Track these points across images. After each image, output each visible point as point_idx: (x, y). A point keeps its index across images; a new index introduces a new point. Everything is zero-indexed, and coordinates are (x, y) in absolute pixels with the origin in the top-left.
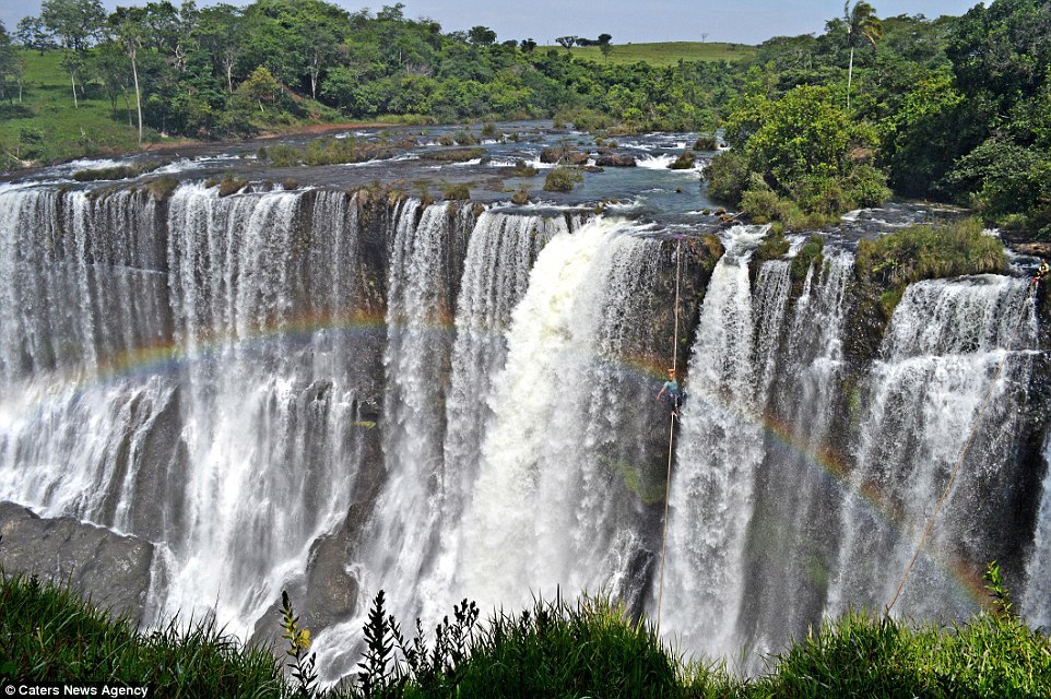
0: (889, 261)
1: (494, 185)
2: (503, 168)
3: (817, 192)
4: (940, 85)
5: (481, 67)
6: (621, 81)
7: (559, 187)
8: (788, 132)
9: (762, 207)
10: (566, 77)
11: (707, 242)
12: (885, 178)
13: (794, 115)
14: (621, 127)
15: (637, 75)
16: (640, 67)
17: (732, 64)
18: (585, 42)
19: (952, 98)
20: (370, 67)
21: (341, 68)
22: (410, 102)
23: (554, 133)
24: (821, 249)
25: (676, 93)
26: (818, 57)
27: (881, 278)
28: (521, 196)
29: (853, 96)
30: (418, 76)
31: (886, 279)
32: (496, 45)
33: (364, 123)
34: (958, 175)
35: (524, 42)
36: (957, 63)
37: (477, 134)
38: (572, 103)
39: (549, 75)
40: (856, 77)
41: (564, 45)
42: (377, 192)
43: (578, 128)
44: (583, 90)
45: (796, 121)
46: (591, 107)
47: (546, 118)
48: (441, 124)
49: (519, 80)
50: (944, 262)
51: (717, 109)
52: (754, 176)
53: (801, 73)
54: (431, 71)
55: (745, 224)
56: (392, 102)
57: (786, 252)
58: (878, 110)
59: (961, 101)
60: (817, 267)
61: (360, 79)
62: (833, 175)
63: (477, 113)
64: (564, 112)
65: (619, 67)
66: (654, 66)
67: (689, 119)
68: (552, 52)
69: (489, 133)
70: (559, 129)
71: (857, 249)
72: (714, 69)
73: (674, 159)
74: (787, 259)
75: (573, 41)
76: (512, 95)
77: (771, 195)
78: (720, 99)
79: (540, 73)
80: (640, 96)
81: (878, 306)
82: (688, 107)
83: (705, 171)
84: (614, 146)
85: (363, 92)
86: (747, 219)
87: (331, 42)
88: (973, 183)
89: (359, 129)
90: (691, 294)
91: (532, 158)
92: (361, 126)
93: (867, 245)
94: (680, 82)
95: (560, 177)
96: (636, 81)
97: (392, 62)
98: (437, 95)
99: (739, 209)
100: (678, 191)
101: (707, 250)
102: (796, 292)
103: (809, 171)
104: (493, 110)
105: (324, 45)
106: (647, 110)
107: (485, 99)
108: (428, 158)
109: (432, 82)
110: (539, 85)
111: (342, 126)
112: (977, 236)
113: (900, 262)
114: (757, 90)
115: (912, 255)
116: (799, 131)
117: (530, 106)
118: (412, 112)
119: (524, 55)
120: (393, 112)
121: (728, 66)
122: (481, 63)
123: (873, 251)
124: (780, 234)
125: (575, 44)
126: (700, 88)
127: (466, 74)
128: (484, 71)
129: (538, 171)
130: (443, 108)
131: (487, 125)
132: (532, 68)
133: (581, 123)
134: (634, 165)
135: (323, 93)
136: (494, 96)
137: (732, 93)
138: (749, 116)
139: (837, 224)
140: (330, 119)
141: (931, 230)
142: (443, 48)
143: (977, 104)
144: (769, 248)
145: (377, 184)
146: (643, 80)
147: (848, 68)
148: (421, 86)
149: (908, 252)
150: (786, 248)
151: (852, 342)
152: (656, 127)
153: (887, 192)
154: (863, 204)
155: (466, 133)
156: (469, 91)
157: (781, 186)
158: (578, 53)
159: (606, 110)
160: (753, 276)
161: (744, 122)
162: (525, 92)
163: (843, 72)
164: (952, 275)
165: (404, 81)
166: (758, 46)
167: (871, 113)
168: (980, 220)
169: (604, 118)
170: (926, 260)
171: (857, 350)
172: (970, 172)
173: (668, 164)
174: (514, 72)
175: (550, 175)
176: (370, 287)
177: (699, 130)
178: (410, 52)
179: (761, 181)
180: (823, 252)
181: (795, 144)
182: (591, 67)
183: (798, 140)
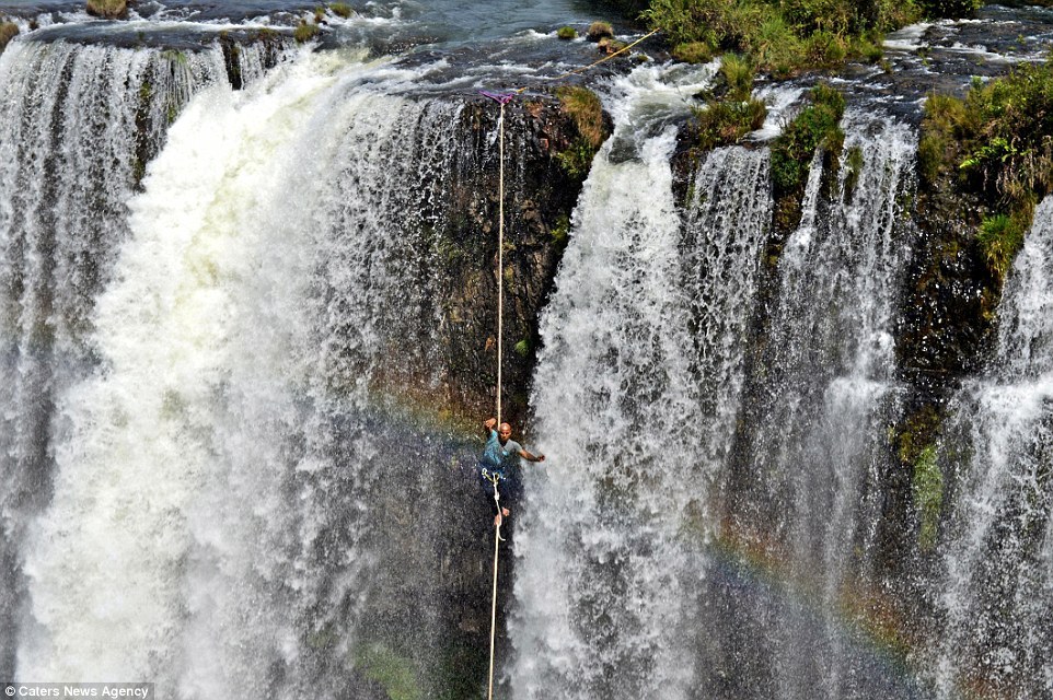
0: (997, 141)
9: (698, 19)
11: (570, 106)
24: (839, 117)
27: (980, 186)
31: (991, 184)
55: (659, 62)
57: (757, 126)
60: (829, 163)
71: (923, 117)
81: (974, 249)
86: (661, 48)
90: (534, 232)
93: (944, 108)
99: (643, 26)
101: (569, 127)
102: (785, 221)
113: (1021, 147)
123: (959, 120)
124: (743, 86)
139: (875, 59)
144: (720, 115)
149: (1041, 121)
150: (757, 116)
151: (916, 336)
154: (935, 8)
171: (930, 356)
180: (843, 125)
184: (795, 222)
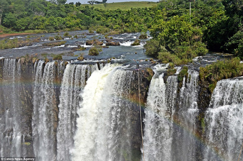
0: (211, 73)
1: (71, 54)
2: (73, 48)
3: (183, 51)
4: (221, 14)
5: (62, 12)
6: (112, 16)
7: (94, 54)
8: (172, 31)
9: (165, 57)
10: (92, 15)
11: (148, 70)
12: (206, 46)
13: (174, 26)
14: (113, 32)
15: (117, 13)
16: (118, 11)
17: (149, 9)
18: (98, 3)
19: (225, 18)
20: (21, 13)
21: (10, 14)
22: (37, 25)
23: (90, 35)
24: (187, 71)
25: (131, 19)
26: (179, 5)
27: (208, 80)
28: (81, 58)
29: (191, 18)
30: (39, 16)
31: (210, 80)
32: (67, 4)
33: (20, 33)
34: (230, 43)
35: (77, 3)
36: (226, 6)
37: (63, 36)
38: (95, 24)
39: (86, 14)
40: (192, 11)
41: (91, 4)
42: (28, 58)
43: (98, 33)
44: (98, 19)
45: (174, 28)
46: (102, 25)
47: (86, 29)
48: (49, 33)
49: (76, 16)
50: (228, 73)
51: (146, 24)
52: (162, 47)
53: (174, 11)
54: (44, 14)
55: (160, 64)
56: (30, 25)
57: (175, 73)
58: (200, 22)
59: (228, 19)
60: (186, 77)
61: (18, 17)
62: (188, 45)
63: (62, 29)
64: (92, 28)
65: (110, 11)
66: (123, 10)
67: (136, 28)
68: (87, 7)
69: (66, 35)
70: (91, 33)
72: (143, 11)
73: (133, 42)
74: (175, 75)
75: (94, 2)
76: (73, 22)
77: (168, 53)
78: (146, 21)
79: (83, 14)
80: (119, 20)
81: (208, 89)
82: (136, 24)
83: (144, 46)
84: (111, 38)
85: (19, 22)
86: (160, 62)
87: (6, 4)
88: (235, 46)
89: (18, 35)
90: (143, 89)
91: (83, 44)
92: (19, 34)
93: (202, 69)
94: (132, 15)
95: (94, 50)
96: (117, 15)
97: (29, 11)
98: (46, 23)
99: (157, 59)
100: (136, 53)
101: (148, 73)
103: (180, 45)
104: (67, 27)
105: (4, 5)
106: (122, 26)
107: (64, 23)
108: (46, 45)
109: (44, 18)
110: (83, 18)
111: (12, 35)
112: (239, 64)
113: (214, 74)
114: (160, 18)
115: (218, 71)
116: (176, 31)
117: (80, 25)
118: (38, 29)
119: (77, 8)
120: (31, 29)
121: (148, 9)
122: (62, 11)
123: (205, 71)
124: (173, 67)
125: (94, 3)
126: (139, 17)
127: (57, 15)
128: (64, 14)
129: (85, 48)
130: (49, 27)
131: (66, 32)
132: (80, 12)
133: (99, 31)
134: (119, 45)
135: (4, 23)
136: (67, 22)
137: (150, 18)
138: (158, 27)
139: (191, 62)
140: (7, 32)
141: (223, 62)
142: (48, 6)
143: (234, 19)
144: (169, 71)
145: (27, 55)
146: (120, 16)
147: (189, 9)
148: (41, 20)
149: (217, 70)
150: (175, 71)
151: (200, 102)
152: (125, 31)
153: (207, 50)
154: (199, 55)
155: (59, 36)
156: (58, 21)
157: (171, 50)
158: (96, 6)
159: (107, 26)
160: (165, 82)
161: (157, 29)
162: (78, 21)
163: (187, 10)
164: (232, 77)
165: (34, 18)
166: (158, 2)
167: (199, 24)
168: (239, 58)
169: (107, 29)
170: (222, 73)
171: (202, 105)
172: (234, 42)
173: (131, 44)
174: (74, 14)
175: (91, 50)
176: (26, 93)
177: (140, 32)
178: (36, 7)
179: (165, 49)
180: (188, 72)
181: (175, 36)
182: (101, 11)
183: (176, 34)
184: (182, 86)
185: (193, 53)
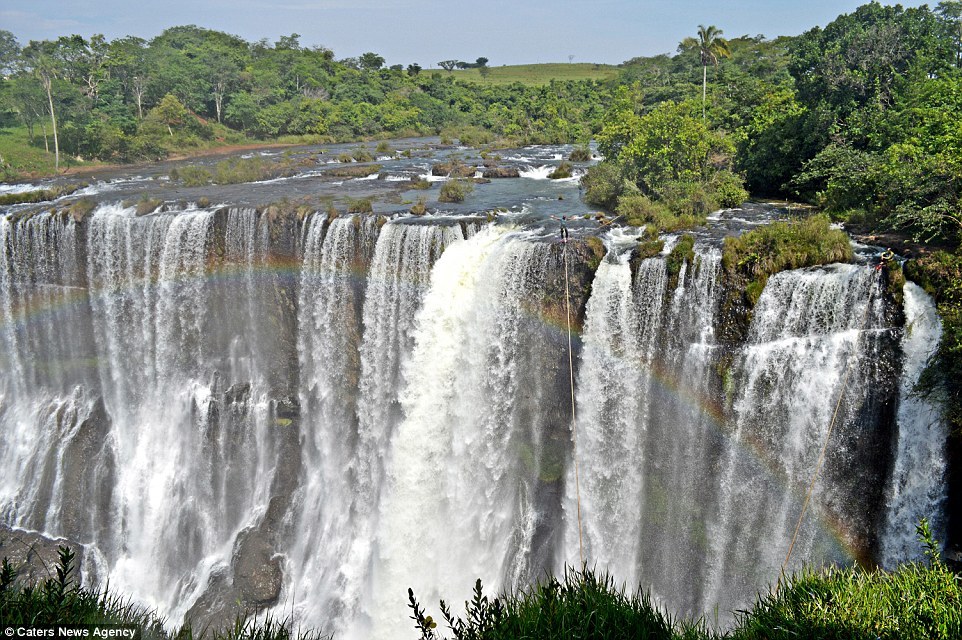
0: (753, 254)
1: (392, 197)
2: (399, 183)
3: (683, 195)
4: (785, 98)
5: (372, 90)
6: (500, 100)
7: (454, 199)
8: (655, 143)
9: (637, 211)
10: (449, 98)
11: (591, 243)
12: (742, 182)
13: (661, 128)
14: (502, 142)
15: (514, 94)
16: (516, 87)
17: (597, 82)
18: (465, 65)
19: (796, 109)
20: (270, 92)
21: (243, 94)
22: (309, 123)
23: (444, 149)
24: (692, 246)
25: (550, 109)
26: (674, 75)
27: (746, 270)
28: (419, 208)
29: (707, 109)
30: (316, 99)
31: (750, 271)
32: (385, 70)
33: (267, 143)
34: (805, 176)
35: (410, 66)
36: (798, 79)
37: (373, 152)
38: (456, 121)
39: (434, 96)
40: (710, 91)
41: (446, 68)
42: (286, 207)
43: (464, 143)
44: (465, 109)
45: (662, 133)
46: (473, 124)
47: (434, 135)
48: (338, 143)
49: (407, 101)
50: (799, 254)
51: (588, 123)
52: (627, 183)
53: (661, 89)
54: (327, 94)
55: (623, 226)
56: (292, 123)
57: (661, 250)
58: (730, 121)
59: (804, 112)
60: (689, 262)
61: (262, 103)
62: (697, 180)
63: (370, 132)
64: (449, 131)
65: (496, 87)
66: (528, 85)
67: (563, 133)
68: (436, 75)
69: (383, 150)
70: (446, 145)
71: (723, 245)
72: (582, 87)
73: (553, 170)
75: (453, 64)
76: (399, 116)
77: (644, 200)
78: (589, 113)
79: (426, 94)
80: (518, 112)
81: (744, 295)
82: (562, 123)
83: (583, 180)
84: (498, 159)
85: (266, 116)
86: (623, 221)
87: (233, 70)
88: (818, 184)
89: (262, 150)
91: (425, 172)
92: (263, 146)
93: (732, 242)
94: (554, 100)
95: (454, 189)
96: (512, 99)
97: (290, 87)
98: (333, 117)
99: (616, 213)
100: (560, 199)
101: (591, 251)
103: (676, 177)
104: (385, 129)
105: (227, 73)
106: (526, 126)
107: (377, 119)
108: (330, 174)
109: (328, 105)
110: (425, 106)
111: (247, 147)
112: (826, 231)
113: (761, 256)
114: (626, 107)
115: (772, 248)
116: (666, 142)
117: (418, 124)
118: (311, 132)
119: (412, 78)
120: (293, 133)
121: (595, 84)
122: (372, 86)
123: (738, 247)
124: (655, 235)
125: (455, 68)
126: (571, 104)
127: (359, 96)
128: (376, 94)
129: (431, 184)
130: (339, 128)
131: (381, 142)
132: (419, 91)
133: (466, 139)
134: (518, 176)
135: (227, 117)
136: (385, 116)
137: (599, 108)
138: (620, 130)
139: (704, 224)
140: (235, 141)
141: (787, 225)
142: (337, 74)
143: (819, 114)
144: (645, 248)
145: (285, 200)
146: (521, 100)
147: (701, 83)
148: (318, 109)
149: (769, 246)
150: (661, 246)
151: (723, 328)
152: (534, 141)
153: (744, 194)
154: (725, 205)
155: (363, 151)
156: (363, 112)
157: (652, 192)
158: (460, 76)
159: (488, 127)
161: (616, 135)
162: (413, 112)
163: (697, 87)
164: (808, 264)
165: (302, 105)
166: (620, 66)
167: (728, 124)
168: (828, 216)
169: (486, 133)
170: (784, 253)
171: (728, 335)
172: (816, 174)
173: (548, 174)
174: (402, 94)
175: (445, 189)
177: (572, 143)
178: (306, 78)
179: (635, 188)
180: (693, 249)
181: (663, 154)
182: (472, 88)
183: (665, 150)
185: (708, 199)
